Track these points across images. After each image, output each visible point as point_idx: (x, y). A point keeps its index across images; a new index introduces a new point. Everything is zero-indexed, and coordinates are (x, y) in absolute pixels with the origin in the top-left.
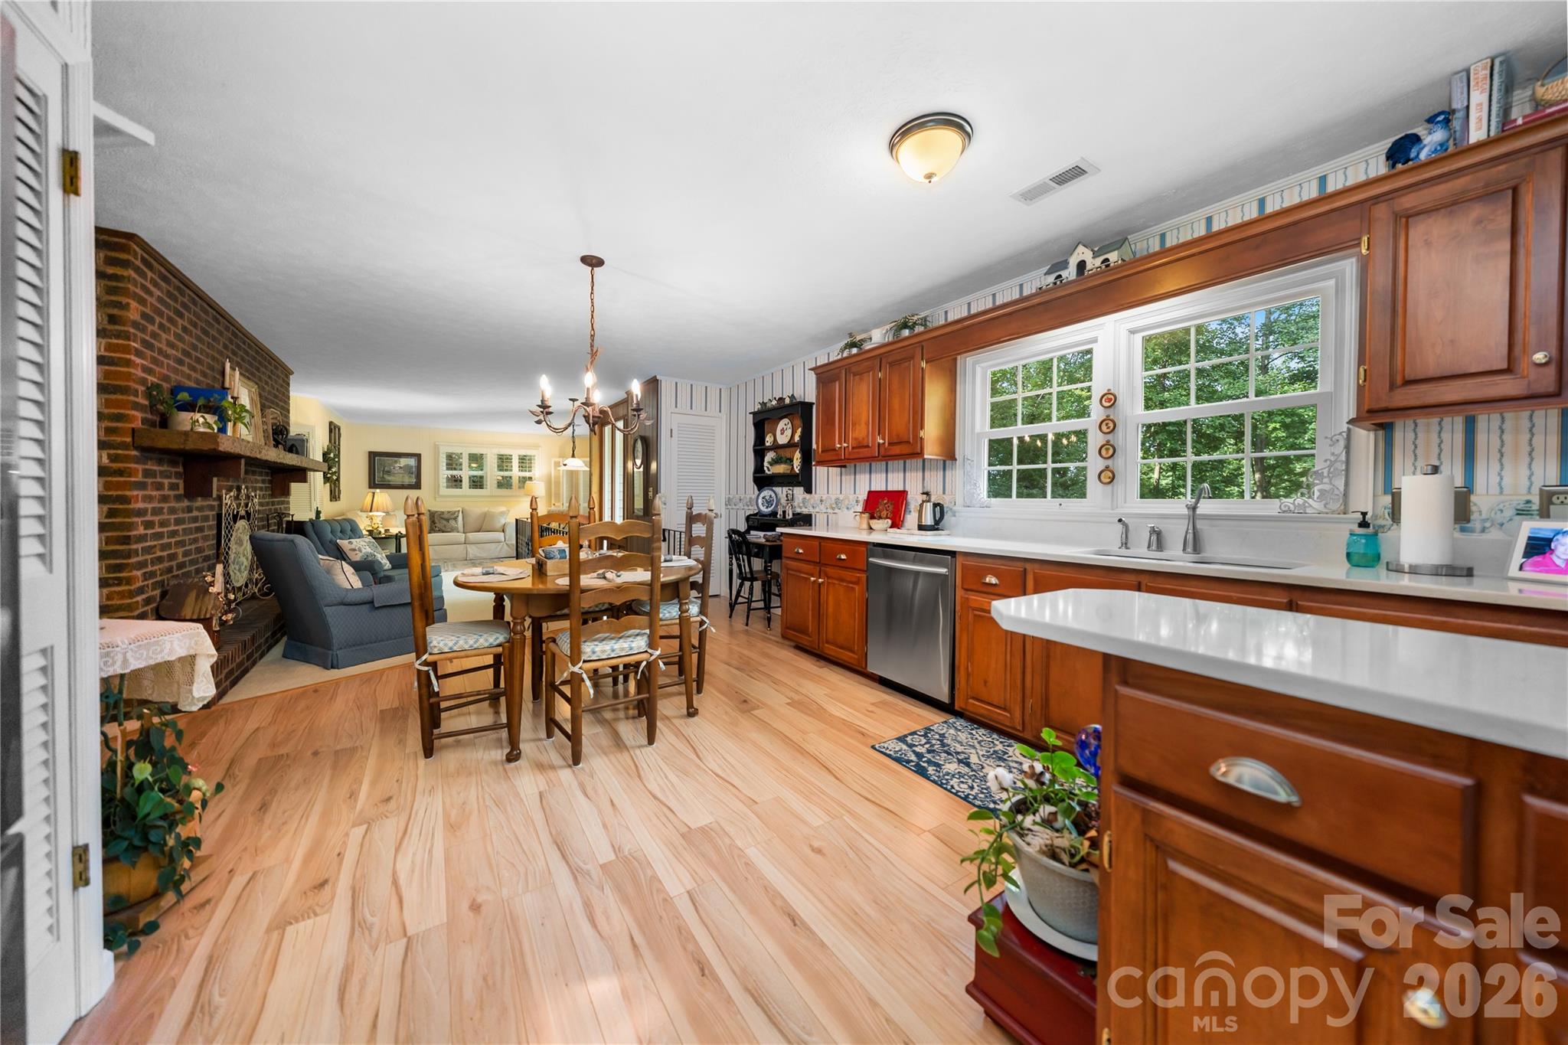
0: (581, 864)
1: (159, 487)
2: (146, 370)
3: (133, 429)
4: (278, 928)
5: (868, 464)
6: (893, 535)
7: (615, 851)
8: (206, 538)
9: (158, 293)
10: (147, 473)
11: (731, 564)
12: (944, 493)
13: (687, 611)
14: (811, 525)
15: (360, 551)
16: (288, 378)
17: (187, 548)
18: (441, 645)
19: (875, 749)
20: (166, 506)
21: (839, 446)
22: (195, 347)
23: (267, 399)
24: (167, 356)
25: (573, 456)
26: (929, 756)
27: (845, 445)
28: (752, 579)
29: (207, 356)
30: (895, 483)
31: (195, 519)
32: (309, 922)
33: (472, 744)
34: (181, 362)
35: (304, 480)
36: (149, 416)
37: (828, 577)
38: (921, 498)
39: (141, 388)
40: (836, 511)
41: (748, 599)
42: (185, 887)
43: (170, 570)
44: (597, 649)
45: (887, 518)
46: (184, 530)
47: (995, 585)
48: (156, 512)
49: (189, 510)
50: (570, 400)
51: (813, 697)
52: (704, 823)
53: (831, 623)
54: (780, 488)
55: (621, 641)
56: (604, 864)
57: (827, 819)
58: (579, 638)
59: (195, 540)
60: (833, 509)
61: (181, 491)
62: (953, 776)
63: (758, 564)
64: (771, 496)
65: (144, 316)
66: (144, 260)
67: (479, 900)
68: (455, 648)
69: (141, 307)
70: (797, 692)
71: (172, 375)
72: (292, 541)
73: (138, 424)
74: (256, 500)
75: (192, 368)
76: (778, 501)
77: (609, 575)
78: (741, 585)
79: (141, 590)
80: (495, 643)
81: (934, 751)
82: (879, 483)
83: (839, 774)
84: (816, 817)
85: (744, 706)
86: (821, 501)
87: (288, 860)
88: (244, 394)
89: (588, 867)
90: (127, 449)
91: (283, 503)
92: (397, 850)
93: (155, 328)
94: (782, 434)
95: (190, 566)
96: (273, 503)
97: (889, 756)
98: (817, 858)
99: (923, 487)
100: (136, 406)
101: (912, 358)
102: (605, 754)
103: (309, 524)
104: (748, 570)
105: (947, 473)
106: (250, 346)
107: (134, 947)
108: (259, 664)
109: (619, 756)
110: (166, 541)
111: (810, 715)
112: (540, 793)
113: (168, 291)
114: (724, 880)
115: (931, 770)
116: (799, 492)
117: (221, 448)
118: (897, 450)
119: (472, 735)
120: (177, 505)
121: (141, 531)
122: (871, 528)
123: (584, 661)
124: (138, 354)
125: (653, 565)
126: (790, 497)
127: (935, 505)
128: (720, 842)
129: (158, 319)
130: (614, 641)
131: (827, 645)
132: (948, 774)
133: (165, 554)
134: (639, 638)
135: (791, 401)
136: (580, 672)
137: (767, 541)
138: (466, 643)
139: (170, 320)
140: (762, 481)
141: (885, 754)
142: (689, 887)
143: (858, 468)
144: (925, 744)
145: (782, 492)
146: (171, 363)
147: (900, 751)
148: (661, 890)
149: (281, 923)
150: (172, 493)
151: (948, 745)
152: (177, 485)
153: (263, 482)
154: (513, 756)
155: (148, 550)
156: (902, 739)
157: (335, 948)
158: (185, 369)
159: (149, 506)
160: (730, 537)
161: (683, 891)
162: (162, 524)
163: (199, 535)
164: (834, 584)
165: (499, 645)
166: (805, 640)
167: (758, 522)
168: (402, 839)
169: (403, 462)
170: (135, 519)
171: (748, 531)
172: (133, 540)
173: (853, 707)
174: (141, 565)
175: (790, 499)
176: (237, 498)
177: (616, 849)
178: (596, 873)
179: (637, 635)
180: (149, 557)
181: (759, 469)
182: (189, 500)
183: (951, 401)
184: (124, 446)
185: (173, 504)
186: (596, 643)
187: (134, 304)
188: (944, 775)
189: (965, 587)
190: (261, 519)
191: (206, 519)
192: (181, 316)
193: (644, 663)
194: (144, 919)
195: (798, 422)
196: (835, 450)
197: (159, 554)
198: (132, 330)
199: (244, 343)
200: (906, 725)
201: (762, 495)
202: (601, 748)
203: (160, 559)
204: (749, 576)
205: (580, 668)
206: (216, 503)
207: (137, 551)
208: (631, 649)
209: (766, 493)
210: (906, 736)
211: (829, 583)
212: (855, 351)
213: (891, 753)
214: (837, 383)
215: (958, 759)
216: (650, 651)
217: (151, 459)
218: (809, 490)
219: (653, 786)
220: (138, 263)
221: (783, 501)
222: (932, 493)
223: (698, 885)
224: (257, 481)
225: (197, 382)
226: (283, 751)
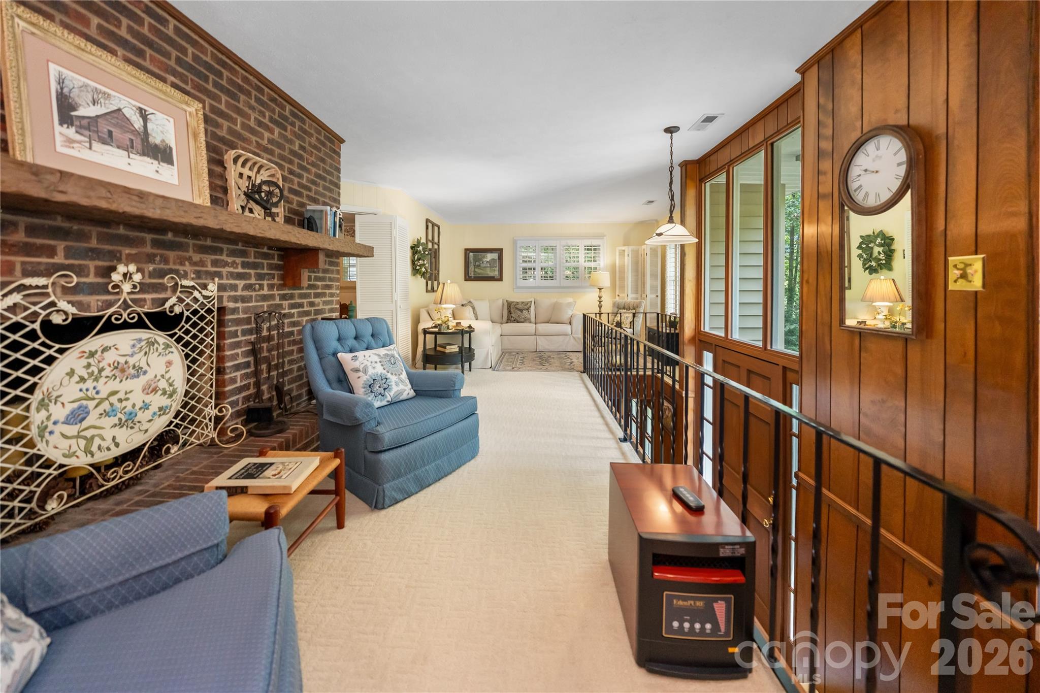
15: (365, 372)
169: (490, 257)
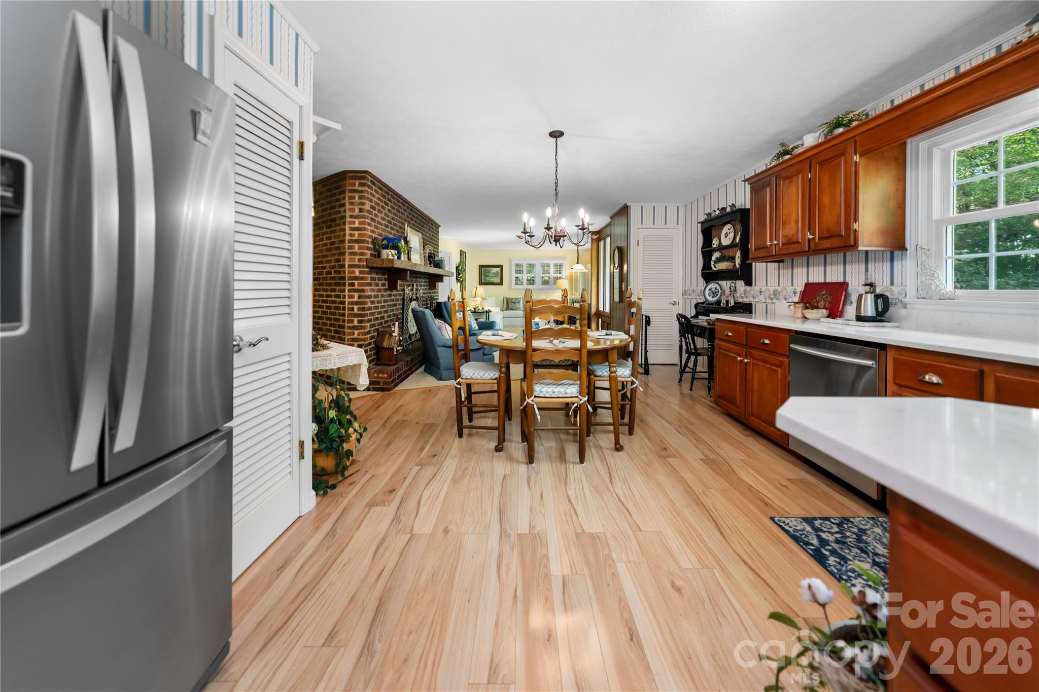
0: (508, 530)
1: (377, 285)
2: (373, 232)
3: (366, 259)
4: (369, 506)
5: (805, 258)
6: (825, 324)
7: (530, 528)
8: (397, 309)
9: (377, 195)
10: (372, 279)
11: (681, 341)
12: (892, 283)
13: (615, 372)
14: (751, 312)
16: (438, 228)
17: (389, 314)
18: (466, 374)
19: (774, 521)
20: (380, 294)
21: (769, 243)
22: (393, 219)
23: (427, 241)
24: (381, 224)
25: (578, 263)
26: (836, 546)
27: (775, 242)
28: (697, 354)
29: (399, 222)
30: (834, 274)
31: (392, 300)
32: (381, 508)
33: (483, 436)
34: (387, 226)
35: (442, 281)
36: (373, 253)
37: (753, 359)
38: (862, 290)
39: (370, 240)
40: (775, 301)
41: (693, 369)
42: (346, 474)
43: (381, 324)
44: (543, 390)
45: (824, 308)
46: (388, 305)
47: (937, 384)
48: (376, 296)
49: (390, 296)
50: (576, 226)
51: (728, 460)
52: (595, 531)
53: (755, 398)
54: (725, 282)
55: (560, 387)
56: (521, 534)
57: (697, 565)
58: (532, 380)
59: (393, 310)
60: (772, 299)
61: (387, 287)
62: (860, 576)
63: (701, 343)
64: (716, 288)
65: (372, 207)
66: (372, 182)
67: (450, 528)
68: (473, 377)
69: (370, 203)
70: (714, 452)
71: (383, 233)
72: (424, 312)
73: (368, 257)
74: (421, 291)
75: (392, 229)
76: (723, 292)
77: (555, 342)
78: (689, 358)
79: (369, 332)
80: (494, 377)
81: (844, 543)
82: (817, 275)
83: (726, 531)
84: (687, 560)
85: (663, 453)
86: (761, 292)
87: (386, 474)
88: (415, 239)
89: (511, 532)
90: (364, 268)
91: (435, 293)
92: (427, 484)
93: (376, 212)
94: (726, 237)
95: (390, 322)
96: (430, 293)
97: (787, 532)
98: (675, 594)
99: (867, 279)
100: (368, 248)
101: (843, 153)
102: (551, 461)
103: (443, 304)
104: (692, 347)
105: (895, 263)
106: (419, 215)
107: (325, 493)
108: (415, 373)
109: (559, 465)
110: (380, 310)
111: (718, 474)
112: (505, 476)
113: (382, 194)
114: (592, 579)
115: (832, 560)
116: (740, 284)
117: (395, 266)
118: (827, 244)
119: (485, 430)
120: (385, 293)
121: (369, 305)
122: (806, 318)
123: (535, 397)
124: (369, 224)
125: (581, 335)
126: (733, 289)
127: (877, 297)
128: (601, 550)
129: (377, 208)
130: (555, 386)
131: (752, 418)
132: (853, 571)
133: (379, 316)
134: (572, 386)
135: (731, 209)
136: (533, 403)
137: (709, 324)
138: (479, 375)
139: (383, 207)
140: (709, 275)
141: (783, 529)
142: (565, 573)
143: (795, 263)
144: (836, 533)
145: (726, 284)
146: (383, 227)
147: (801, 530)
148: (547, 566)
149: (371, 504)
150: (383, 288)
151: (866, 543)
152: (385, 284)
153: (425, 282)
154: (498, 449)
155: (372, 314)
156: (809, 521)
157: (384, 525)
158: (389, 229)
159: (373, 294)
160: (678, 320)
161: (560, 573)
162: (378, 302)
163: (394, 308)
164: (758, 365)
165: (495, 379)
166: (733, 410)
167: (703, 309)
168: (433, 478)
169: (495, 270)
170: (367, 300)
171: (696, 316)
172: (366, 309)
173: (765, 477)
174: (369, 321)
175: (734, 291)
176: (412, 290)
177: (531, 527)
178: (513, 537)
179: (572, 384)
180: (373, 317)
181: (707, 266)
182: (391, 291)
183: (897, 190)
184: (363, 267)
185: (383, 293)
186: (543, 386)
187: (367, 202)
188: (847, 571)
189: (898, 382)
190: (424, 301)
191: (398, 300)
192: (387, 204)
193: (576, 405)
194: (331, 482)
195: (739, 227)
196: (767, 247)
197: (377, 316)
198: (366, 214)
199: (416, 214)
200: (816, 508)
201: (709, 287)
202: (550, 457)
203: (377, 319)
204: (693, 351)
205: (533, 401)
206: (402, 293)
207: (367, 314)
208: (566, 393)
209: (712, 285)
210: (815, 519)
211: (754, 363)
212: (787, 157)
213: (790, 529)
214: (768, 190)
215: (874, 560)
216: (579, 397)
217: (374, 272)
218: (749, 283)
219: (571, 493)
220: (369, 183)
221: (727, 292)
222: (877, 284)
223: (572, 574)
224: (422, 282)
225: (394, 235)
226: (406, 418)
